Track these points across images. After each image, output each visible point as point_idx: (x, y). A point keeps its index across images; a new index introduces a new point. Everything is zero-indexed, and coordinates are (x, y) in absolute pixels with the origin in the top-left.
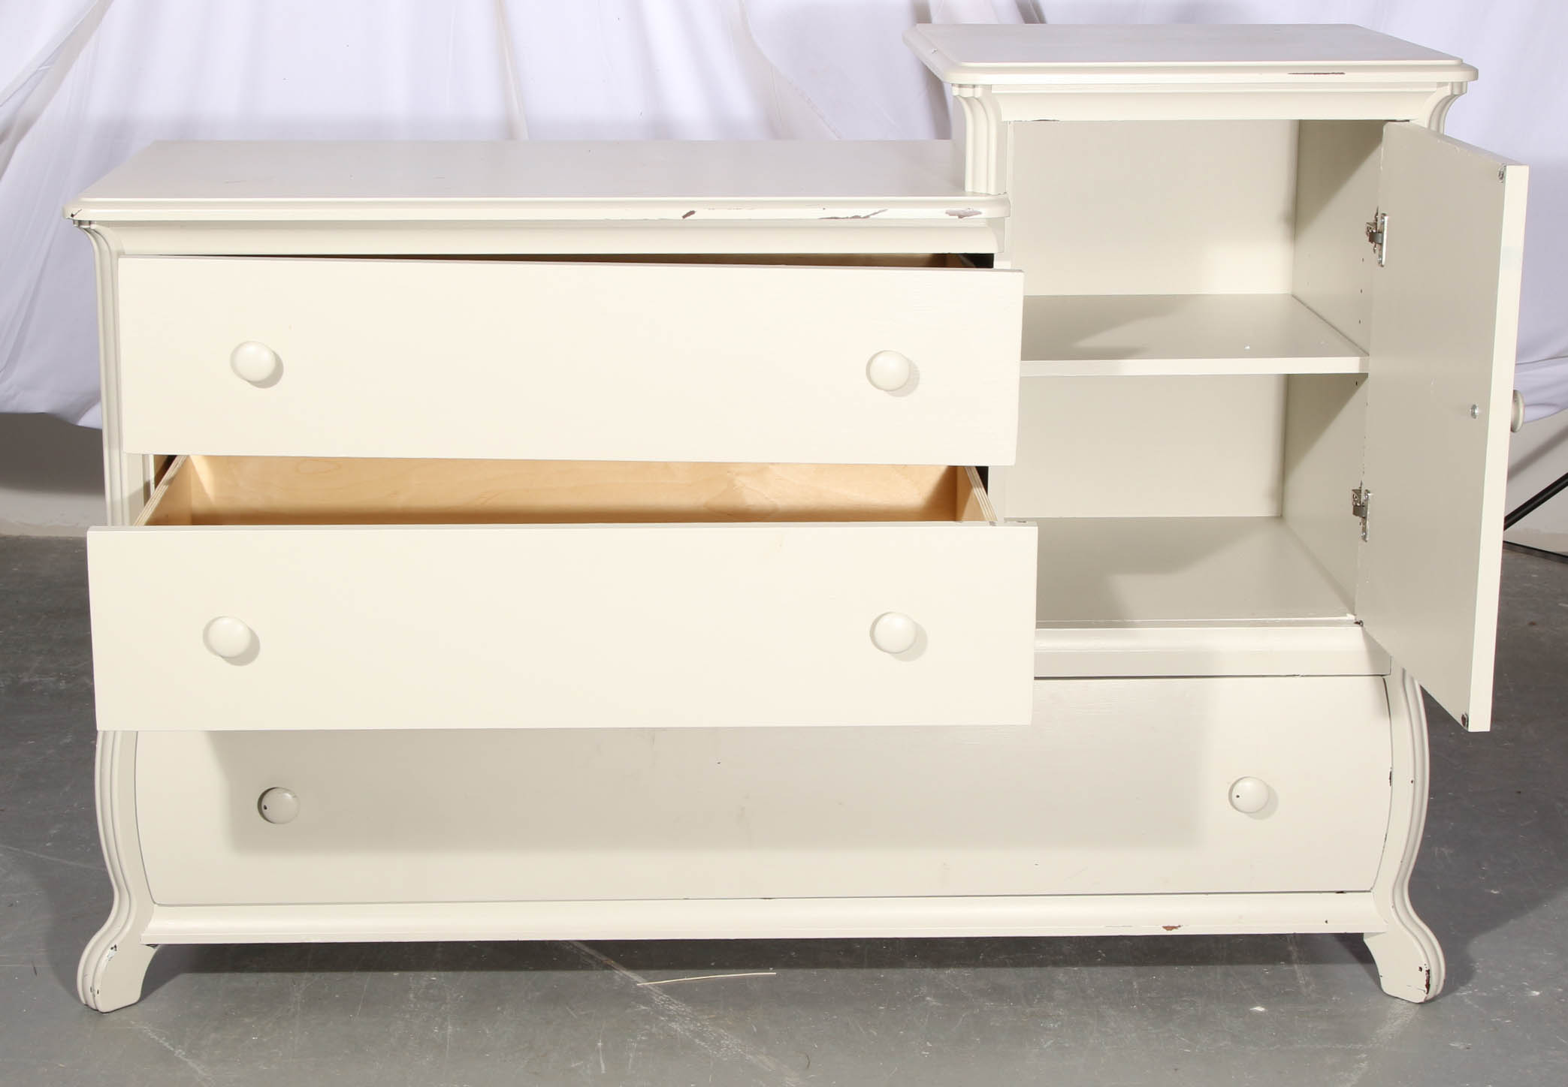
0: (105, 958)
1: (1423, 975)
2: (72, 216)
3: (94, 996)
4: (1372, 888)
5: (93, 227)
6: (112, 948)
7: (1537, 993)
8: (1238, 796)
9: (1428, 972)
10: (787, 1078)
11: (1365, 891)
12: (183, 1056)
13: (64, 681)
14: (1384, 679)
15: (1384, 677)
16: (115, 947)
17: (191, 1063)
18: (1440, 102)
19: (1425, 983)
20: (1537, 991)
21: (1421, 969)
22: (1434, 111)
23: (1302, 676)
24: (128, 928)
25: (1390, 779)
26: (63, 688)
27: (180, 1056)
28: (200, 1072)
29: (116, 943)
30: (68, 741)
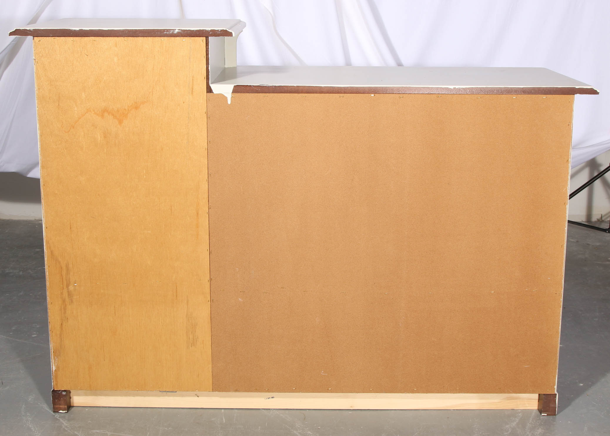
7: (582, 385)
10: (296, 424)
12: (58, 417)
13: (21, 272)
17: (61, 420)
20: (582, 384)
26: (21, 274)
27: (57, 417)
28: (65, 424)
30: (21, 294)
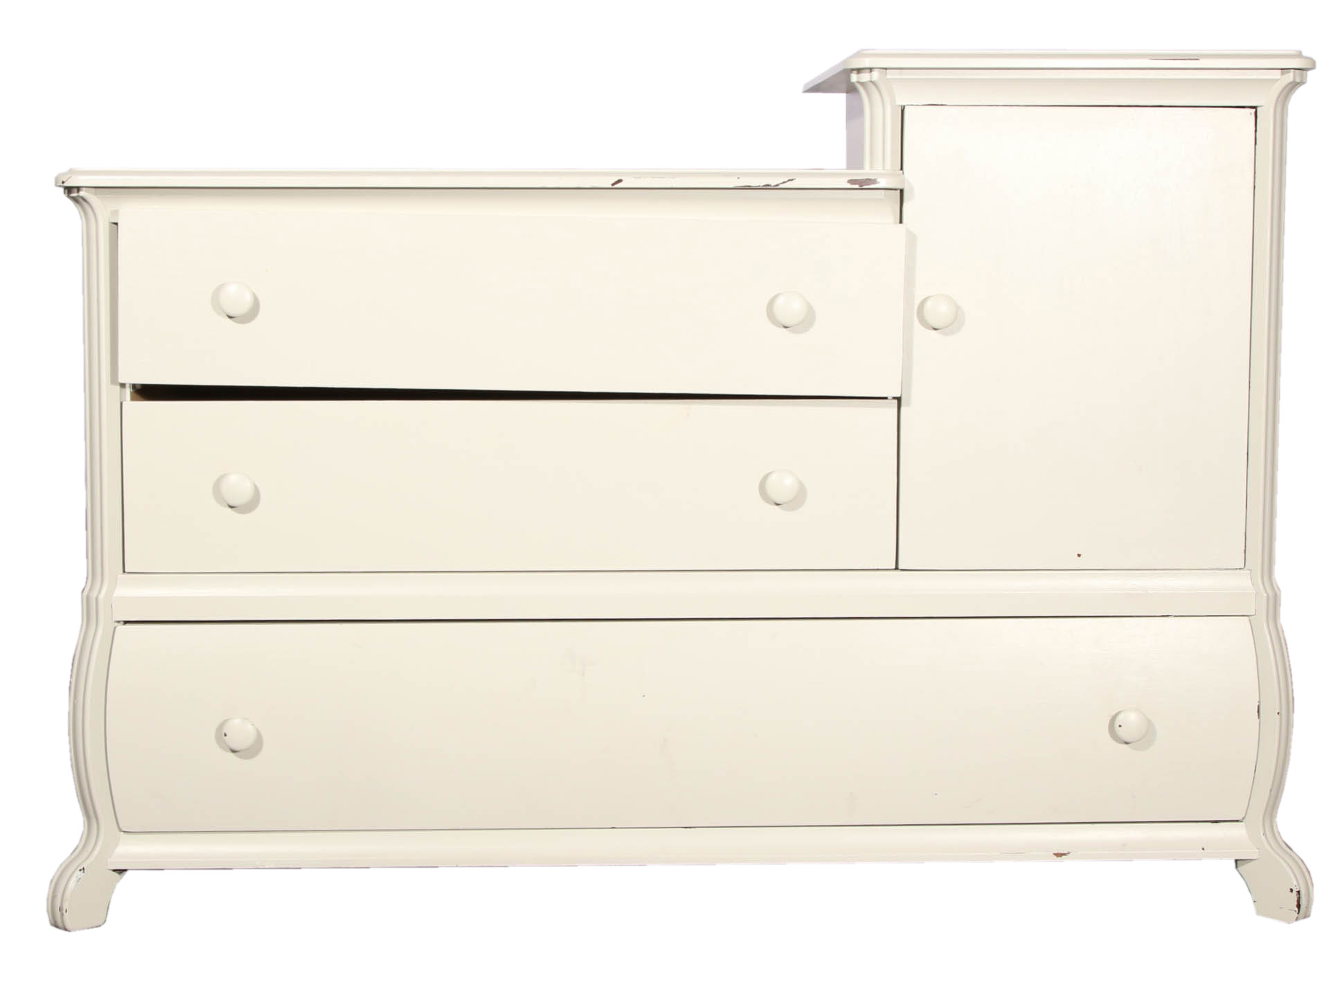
0: (74, 879)
1: (1294, 896)
2: (63, 182)
3: (62, 915)
4: (1243, 818)
5: (82, 193)
6: (80, 870)
8: (1120, 726)
9: (1299, 892)
11: (1237, 821)
14: (1250, 620)
15: (1250, 618)
16: (83, 869)
18: (1283, 89)
19: (1296, 903)
21: (1292, 890)
22: (1277, 100)
23: (1175, 616)
24: (96, 853)
25: (1258, 712)
29: (85, 865)
